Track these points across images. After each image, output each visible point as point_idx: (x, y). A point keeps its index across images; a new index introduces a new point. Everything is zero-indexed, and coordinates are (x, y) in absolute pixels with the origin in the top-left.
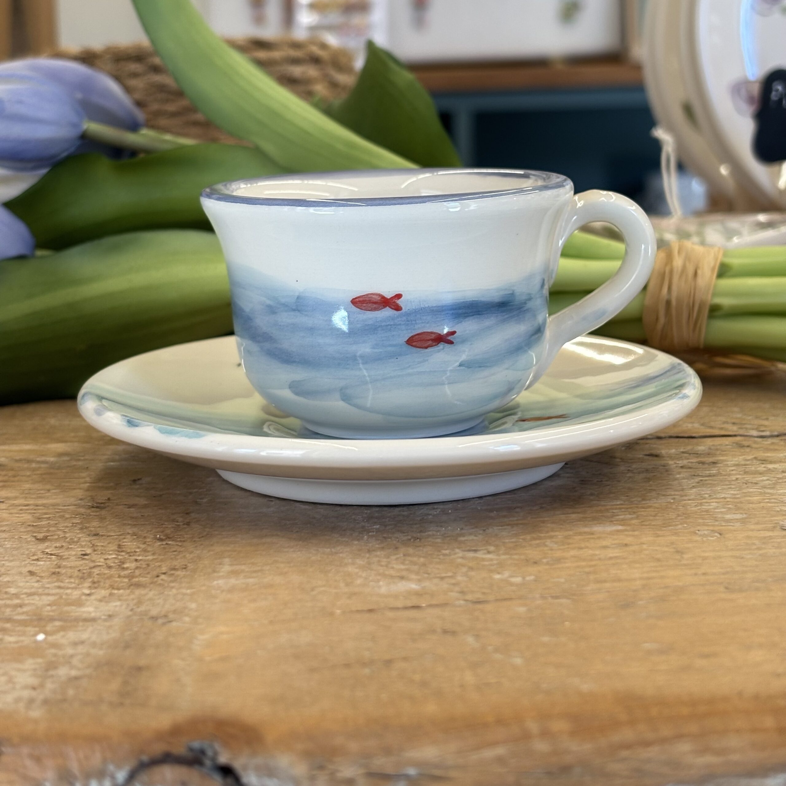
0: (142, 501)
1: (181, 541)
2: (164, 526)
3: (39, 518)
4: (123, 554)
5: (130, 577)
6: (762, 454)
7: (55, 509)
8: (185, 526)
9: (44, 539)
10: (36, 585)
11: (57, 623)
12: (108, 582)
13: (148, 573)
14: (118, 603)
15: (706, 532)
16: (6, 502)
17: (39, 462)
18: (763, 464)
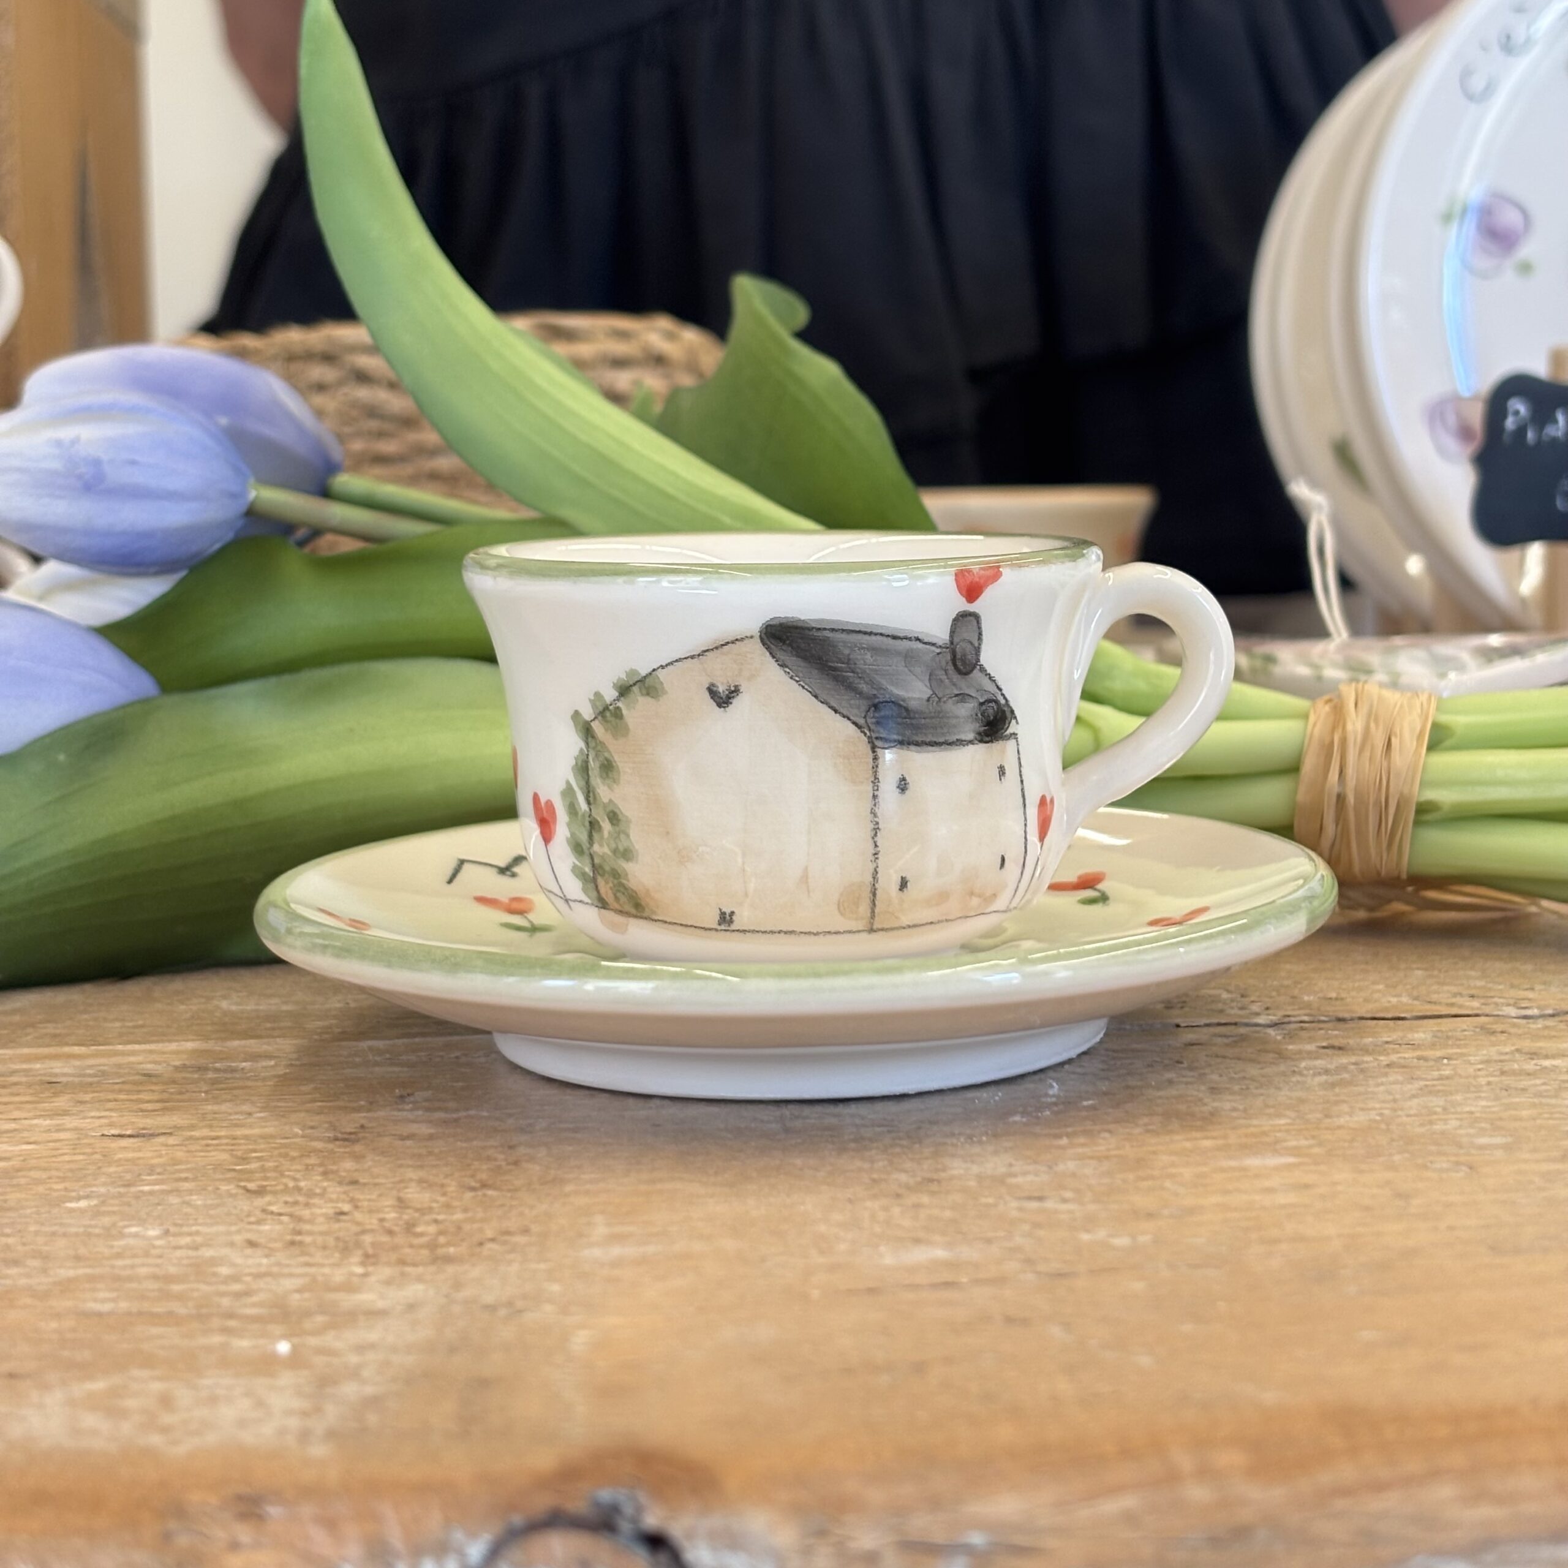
0: (425, 1130)
1: (509, 1191)
2: (473, 1167)
3: (244, 1159)
4: (409, 1211)
5: (432, 1246)
6: (1527, 1044)
7: (269, 1143)
8: (510, 1167)
9: (261, 1192)
10: (265, 1261)
11: (320, 1319)
12: (394, 1257)
13: (463, 1240)
14: (419, 1288)
15: (1445, 1165)
16: (176, 1133)
17: (217, 1070)
18: (1532, 1059)
